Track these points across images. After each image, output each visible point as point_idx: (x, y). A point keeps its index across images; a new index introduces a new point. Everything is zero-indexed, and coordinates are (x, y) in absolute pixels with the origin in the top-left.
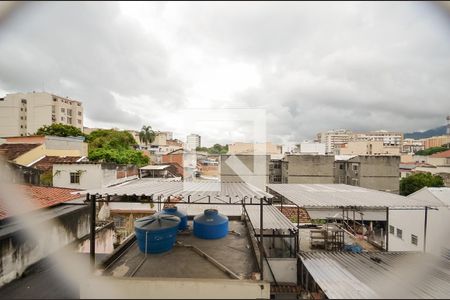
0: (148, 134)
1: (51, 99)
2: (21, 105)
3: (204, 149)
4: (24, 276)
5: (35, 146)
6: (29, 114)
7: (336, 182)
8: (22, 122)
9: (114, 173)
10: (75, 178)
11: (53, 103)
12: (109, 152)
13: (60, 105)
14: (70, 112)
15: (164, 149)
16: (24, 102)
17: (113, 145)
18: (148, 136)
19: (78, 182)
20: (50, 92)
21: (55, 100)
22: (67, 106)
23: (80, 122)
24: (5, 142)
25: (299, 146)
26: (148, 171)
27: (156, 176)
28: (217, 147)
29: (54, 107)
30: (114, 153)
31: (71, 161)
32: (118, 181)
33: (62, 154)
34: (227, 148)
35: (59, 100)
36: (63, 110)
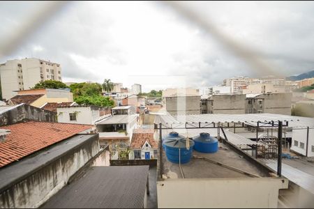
0: (108, 85)
1: (39, 62)
2: (18, 68)
3: (144, 94)
4: (68, 183)
5: (40, 96)
6: (24, 74)
7: (246, 113)
8: (20, 80)
9: (98, 112)
10: (73, 117)
11: (41, 65)
12: (87, 98)
13: (46, 67)
14: (53, 71)
15: (120, 95)
16: (20, 65)
17: (89, 93)
18: (109, 86)
19: (75, 119)
20: (38, 58)
21: (41, 63)
22: (50, 68)
23: (60, 78)
24: (16, 94)
25: (211, 89)
26: (116, 111)
27: (123, 114)
28: (153, 92)
29: (41, 68)
30: (91, 99)
31: (66, 105)
32: (101, 118)
33: (59, 101)
34: (161, 92)
35: (45, 63)
36: (48, 71)
